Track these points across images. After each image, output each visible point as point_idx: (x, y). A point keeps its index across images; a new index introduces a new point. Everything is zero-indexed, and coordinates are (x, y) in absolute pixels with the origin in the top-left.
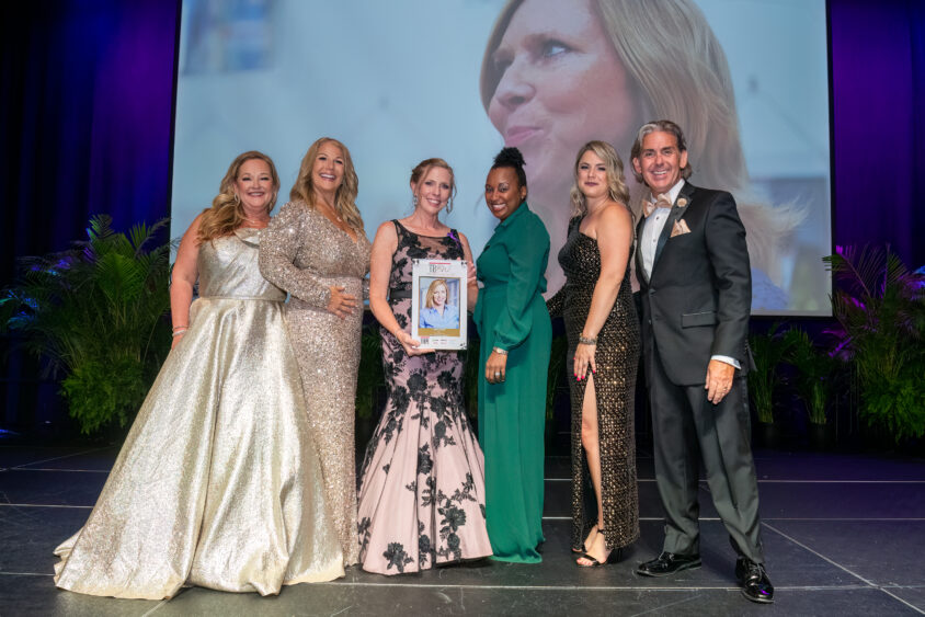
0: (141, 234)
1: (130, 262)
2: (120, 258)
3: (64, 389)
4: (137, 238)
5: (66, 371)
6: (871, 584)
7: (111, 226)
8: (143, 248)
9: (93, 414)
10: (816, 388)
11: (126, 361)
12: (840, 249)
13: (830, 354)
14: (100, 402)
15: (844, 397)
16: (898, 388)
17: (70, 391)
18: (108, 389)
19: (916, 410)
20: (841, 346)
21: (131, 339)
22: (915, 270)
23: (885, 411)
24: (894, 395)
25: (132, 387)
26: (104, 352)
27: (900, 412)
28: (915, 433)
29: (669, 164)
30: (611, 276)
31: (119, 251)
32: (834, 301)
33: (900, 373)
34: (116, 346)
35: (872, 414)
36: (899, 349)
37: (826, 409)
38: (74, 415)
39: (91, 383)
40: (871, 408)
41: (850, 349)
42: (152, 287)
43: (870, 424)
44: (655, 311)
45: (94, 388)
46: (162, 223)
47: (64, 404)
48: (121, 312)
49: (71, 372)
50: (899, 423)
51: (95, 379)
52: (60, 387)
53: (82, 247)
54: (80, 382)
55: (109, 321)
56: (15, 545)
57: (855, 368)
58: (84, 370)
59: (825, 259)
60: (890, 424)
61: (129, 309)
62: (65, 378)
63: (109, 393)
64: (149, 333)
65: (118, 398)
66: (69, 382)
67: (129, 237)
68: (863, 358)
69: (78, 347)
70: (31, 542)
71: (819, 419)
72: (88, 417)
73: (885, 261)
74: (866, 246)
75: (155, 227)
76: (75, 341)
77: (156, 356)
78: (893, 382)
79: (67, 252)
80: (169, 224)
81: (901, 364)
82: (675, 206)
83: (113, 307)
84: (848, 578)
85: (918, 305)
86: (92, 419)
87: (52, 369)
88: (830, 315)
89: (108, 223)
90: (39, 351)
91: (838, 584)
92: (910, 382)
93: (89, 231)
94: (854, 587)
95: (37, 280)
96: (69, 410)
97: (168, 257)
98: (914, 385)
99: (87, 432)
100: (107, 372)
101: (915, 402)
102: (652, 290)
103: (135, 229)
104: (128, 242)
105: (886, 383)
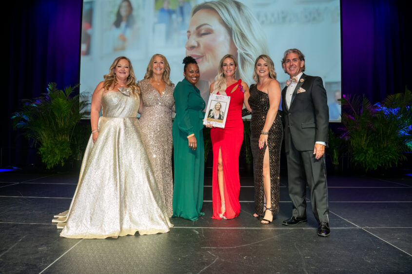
0: (69, 90)
1: (65, 102)
2: (61, 100)
3: (39, 151)
4: (67, 91)
5: (40, 144)
6: (358, 227)
7: (56, 87)
8: (69, 96)
9: (51, 161)
10: (335, 150)
11: (63, 140)
12: (344, 96)
13: (341, 137)
14: (54, 156)
15: (346, 154)
16: (367, 151)
17: (42, 152)
18: (57, 152)
19: (374, 159)
20: (345, 134)
21: (65, 132)
22: (374, 104)
23: (362, 160)
24: (365, 153)
25: (66, 151)
26: (55, 136)
27: (368, 160)
28: (373, 168)
29: (295, 65)
30: (274, 108)
31: (60, 97)
32: (342, 116)
33: (368, 145)
34: (59, 134)
35: (357, 161)
36: (367, 135)
37: (338, 159)
38: (43, 161)
39: (50, 149)
40: (356, 159)
41: (348, 135)
42: (73, 111)
43: (356, 164)
44: (291, 122)
45: (51, 151)
46: (77, 86)
47: (40, 157)
48: (61, 120)
49: (42, 145)
50: (367, 164)
51: (52, 147)
52: (38, 150)
53: (46, 95)
54: (46, 149)
55: (56, 124)
56: (28, 212)
57: (350, 143)
58: (47, 144)
59: (339, 100)
60: (364, 165)
61: (64, 120)
62: (40, 147)
63: (57, 153)
64: (72, 129)
65: (61, 155)
66: (41, 149)
67: (64, 92)
68: (353, 139)
69: (44, 135)
70: (34, 211)
71: (336, 163)
72: (49, 162)
73: (362, 101)
74: (355, 95)
75: (74, 87)
76: (43, 132)
77: (75, 138)
78: (365, 148)
79: (40, 97)
80: (79, 86)
81: (368, 141)
82: (300, 82)
83: (58, 119)
84: (349, 225)
85: (375, 118)
86: (51, 164)
87: (35, 143)
88: (340, 122)
89: (56, 85)
90: (29, 137)
91: (345, 227)
92: (372, 148)
93: (48, 89)
94: (352, 228)
95: (28, 109)
96: (41, 160)
97: (79, 99)
98: (373, 149)
99: (49, 168)
100: (56, 145)
101: (374, 156)
102: (290, 114)
103: (67, 88)
104: (64, 94)
105: (362, 148)
